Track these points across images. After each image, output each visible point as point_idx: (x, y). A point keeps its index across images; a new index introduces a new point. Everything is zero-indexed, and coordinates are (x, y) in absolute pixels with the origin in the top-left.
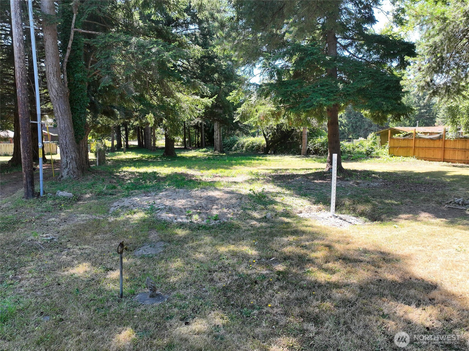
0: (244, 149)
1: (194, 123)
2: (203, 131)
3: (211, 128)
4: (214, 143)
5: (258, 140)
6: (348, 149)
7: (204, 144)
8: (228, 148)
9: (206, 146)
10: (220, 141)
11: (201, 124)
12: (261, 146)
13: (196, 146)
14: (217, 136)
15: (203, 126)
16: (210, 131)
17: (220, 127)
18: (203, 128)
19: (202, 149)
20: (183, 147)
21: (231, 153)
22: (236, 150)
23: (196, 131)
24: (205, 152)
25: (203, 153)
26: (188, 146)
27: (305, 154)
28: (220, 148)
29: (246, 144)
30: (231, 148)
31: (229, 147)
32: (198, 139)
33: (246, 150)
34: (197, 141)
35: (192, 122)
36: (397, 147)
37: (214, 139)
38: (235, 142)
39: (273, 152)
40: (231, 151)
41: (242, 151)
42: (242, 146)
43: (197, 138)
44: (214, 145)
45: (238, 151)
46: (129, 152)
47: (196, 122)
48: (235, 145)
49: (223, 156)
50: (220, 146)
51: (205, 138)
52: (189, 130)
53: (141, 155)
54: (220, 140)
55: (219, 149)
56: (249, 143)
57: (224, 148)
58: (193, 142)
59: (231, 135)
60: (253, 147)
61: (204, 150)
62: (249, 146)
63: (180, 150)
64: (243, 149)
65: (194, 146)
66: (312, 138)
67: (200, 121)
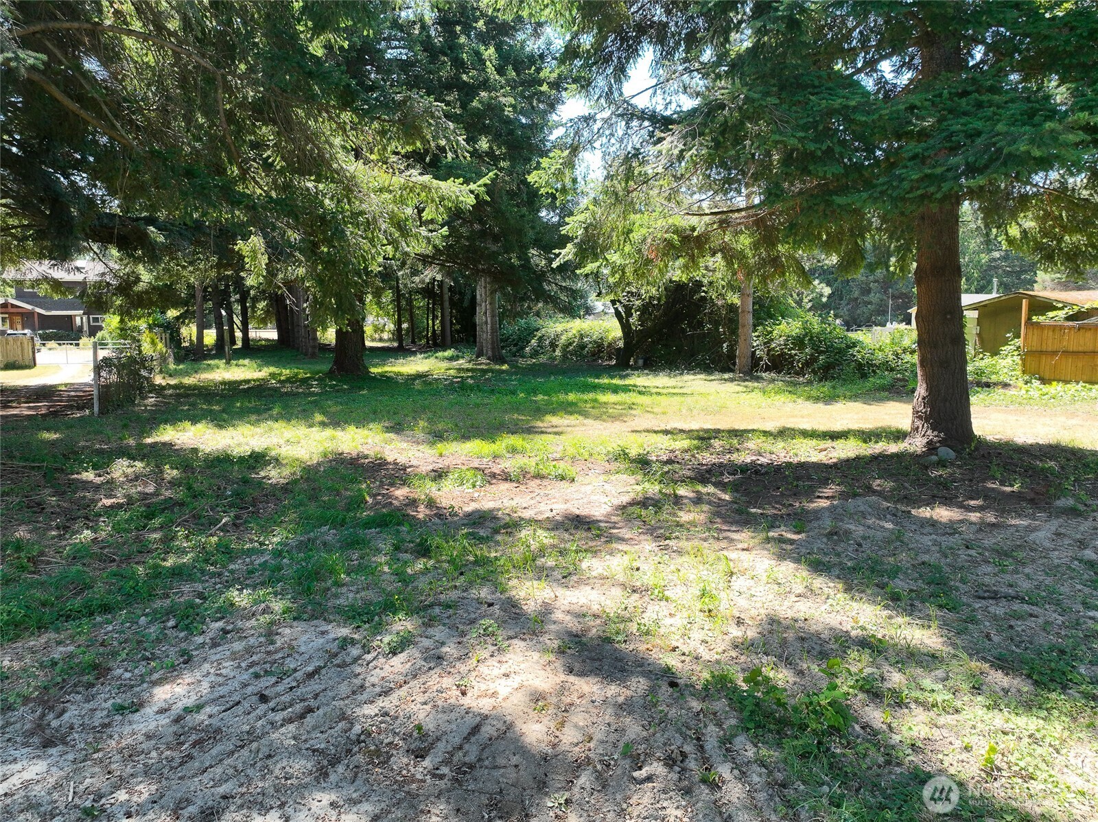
0: (558, 353)
1: (422, 281)
2: (447, 304)
3: (468, 297)
4: (475, 336)
5: (597, 329)
6: (880, 355)
7: (449, 339)
8: (514, 349)
9: (454, 344)
10: (493, 330)
11: (441, 284)
12: (606, 344)
13: (428, 343)
14: (483, 316)
15: (446, 290)
16: (466, 304)
17: (493, 292)
18: (447, 296)
19: (444, 351)
20: (396, 344)
21: (522, 362)
22: (535, 354)
23: (428, 304)
24: (451, 359)
25: (445, 364)
26: (407, 342)
27: (746, 369)
28: (493, 349)
29: (564, 338)
30: (523, 348)
31: (515, 345)
32: (434, 325)
33: (564, 356)
34: (430, 329)
35: (417, 279)
36: (1054, 353)
37: (474, 325)
38: (531, 332)
39: (641, 362)
40: (523, 357)
41: (554, 359)
42: (553, 345)
43: (430, 322)
44: (475, 342)
45: (543, 359)
46: (241, 362)
47: (427, 280)
48: (534, 342)
49: (503, 372)
50: (493, 343)
51: (451, 322)
52: (410, 302)
53: (272, 369)
54: (492, 328)
55: (490, 353)
56: (570, 335)
57: (503, 348)
58: (420, 332)
59: (521, 315)
60: (582, 347)
61: (449, 353)
62: (570, 344)
63: (385, 353)
64: (554, 351)
65: (423, 342)
66: (762, 324)
67: (439, 277)
